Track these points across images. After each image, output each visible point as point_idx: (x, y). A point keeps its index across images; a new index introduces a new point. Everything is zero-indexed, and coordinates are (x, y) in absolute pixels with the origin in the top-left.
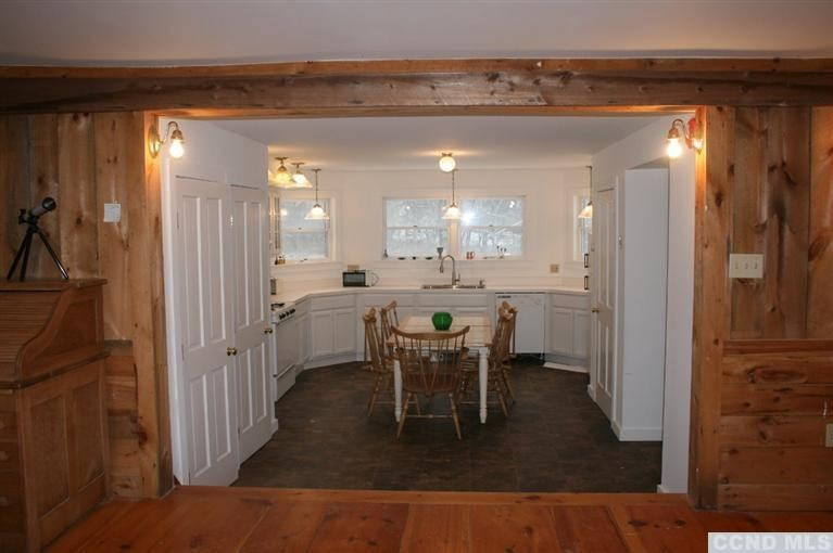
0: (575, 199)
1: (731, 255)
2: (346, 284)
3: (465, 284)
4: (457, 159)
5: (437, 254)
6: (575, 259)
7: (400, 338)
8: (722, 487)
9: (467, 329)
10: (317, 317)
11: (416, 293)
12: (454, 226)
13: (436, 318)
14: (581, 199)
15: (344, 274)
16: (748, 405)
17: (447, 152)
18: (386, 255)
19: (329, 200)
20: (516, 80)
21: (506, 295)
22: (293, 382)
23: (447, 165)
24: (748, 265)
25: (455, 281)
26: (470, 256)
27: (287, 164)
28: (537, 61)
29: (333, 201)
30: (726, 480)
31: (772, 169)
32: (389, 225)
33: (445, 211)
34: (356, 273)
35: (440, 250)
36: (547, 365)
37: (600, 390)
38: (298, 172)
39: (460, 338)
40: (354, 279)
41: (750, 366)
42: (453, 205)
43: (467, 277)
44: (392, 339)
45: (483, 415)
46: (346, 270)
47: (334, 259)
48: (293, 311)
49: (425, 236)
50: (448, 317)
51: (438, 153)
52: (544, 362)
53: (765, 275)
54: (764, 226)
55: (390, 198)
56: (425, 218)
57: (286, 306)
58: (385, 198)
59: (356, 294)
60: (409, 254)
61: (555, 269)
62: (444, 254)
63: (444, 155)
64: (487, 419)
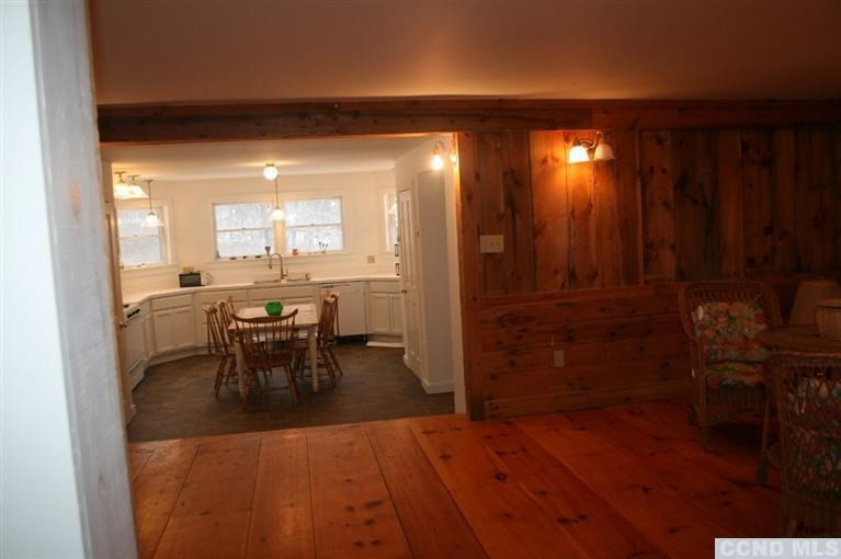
0: (385, 197)
1: (481, 237)
2: (182, 286)
3: (293, 278)
4: (279, 168)
5: (265, 252)
6: (388, 250)
7: (240, 324)
8: (487, 402)
9: (296, 312)
10: (159, 316)
11: (248, 289)
12: (279, 227)
13: (269, 307)
14: (390, 196)
15: (181, 276)
16: (500, 343)
17: (270, 163)
18: (218, 257)
19: (161, 208)
20: (320, 117)
21: (328, 285)
22: (143, 376)
23: (271, 174)
24: (494, 243)
25: (283, 276)
26: (295, 252)
27: (124, 176)
28: (334, 104)
29: (166, 209)
30: (490, 398)
31: (505, 175)
32: (219, 228)
33: (270, 213)
34: (192, 274)
35: (268, 249)
36: (369, 344)
37: (412, 358)
38: (134, 184)
39: (291, 320)
40: (190, 279)
41: (500, 314)
42: (278, 208)
43: (295, 271)
44: (233, 326)
45: (315, 384)
46: (181, 272)
47: (170, 263)
48: (138, 311)
49: (249, 238)
50: (280, 306)
51: (262, 164)
52: (367, 341)
53: (505, 249)
54: (503, 215)
55: (219, 204)
56: (249, 220)
57: (131, 307)
58: (214, 204)
59: (193, 293)
60: (239, 254)
61: (371, 259)
62: (272, 252)
63: (268, 165)
64: (319, 388)
